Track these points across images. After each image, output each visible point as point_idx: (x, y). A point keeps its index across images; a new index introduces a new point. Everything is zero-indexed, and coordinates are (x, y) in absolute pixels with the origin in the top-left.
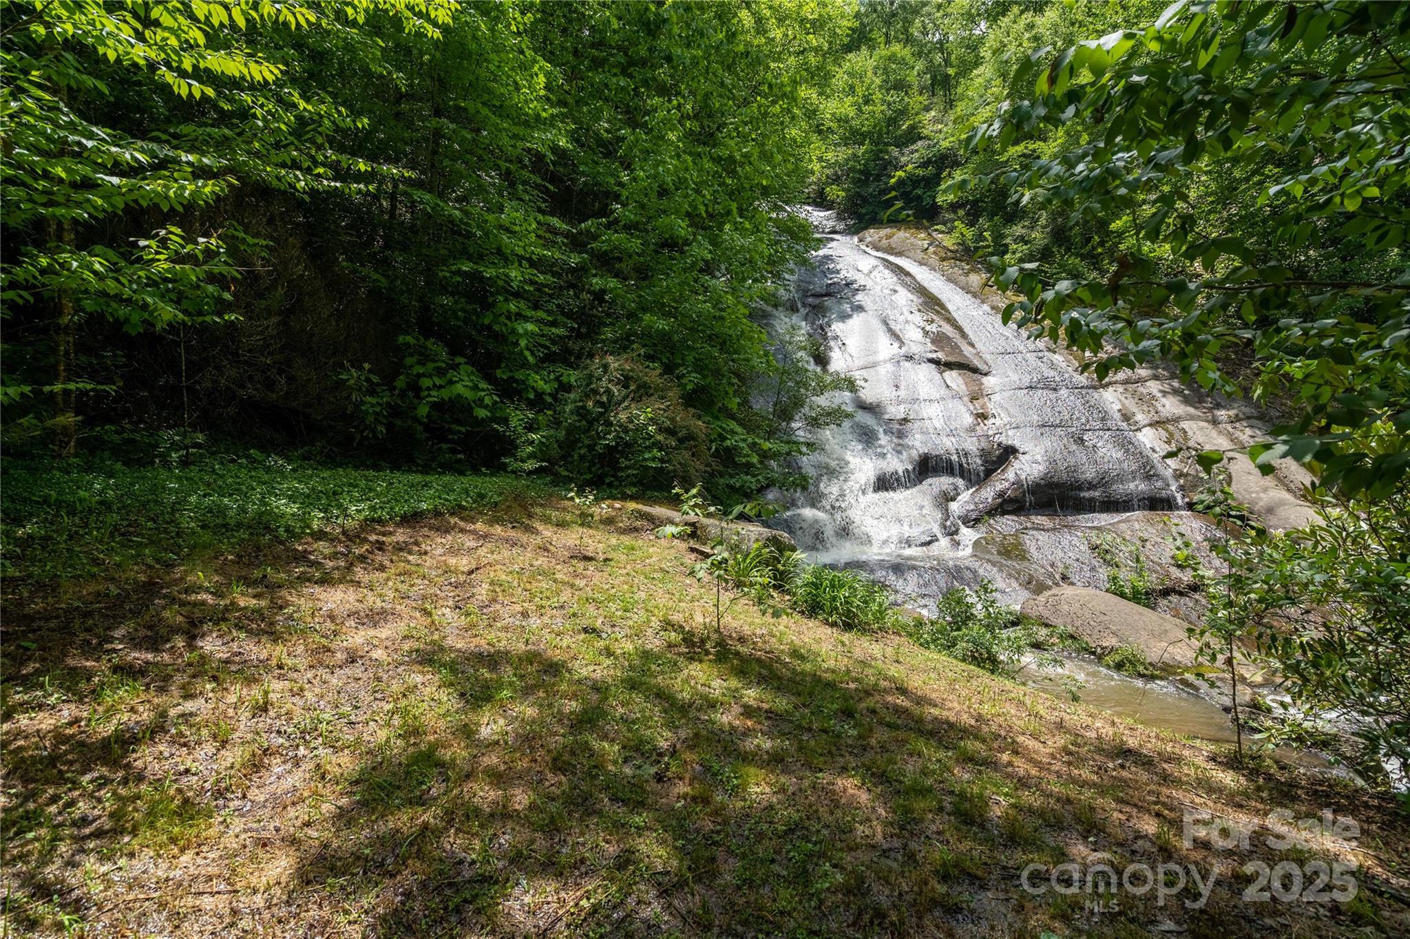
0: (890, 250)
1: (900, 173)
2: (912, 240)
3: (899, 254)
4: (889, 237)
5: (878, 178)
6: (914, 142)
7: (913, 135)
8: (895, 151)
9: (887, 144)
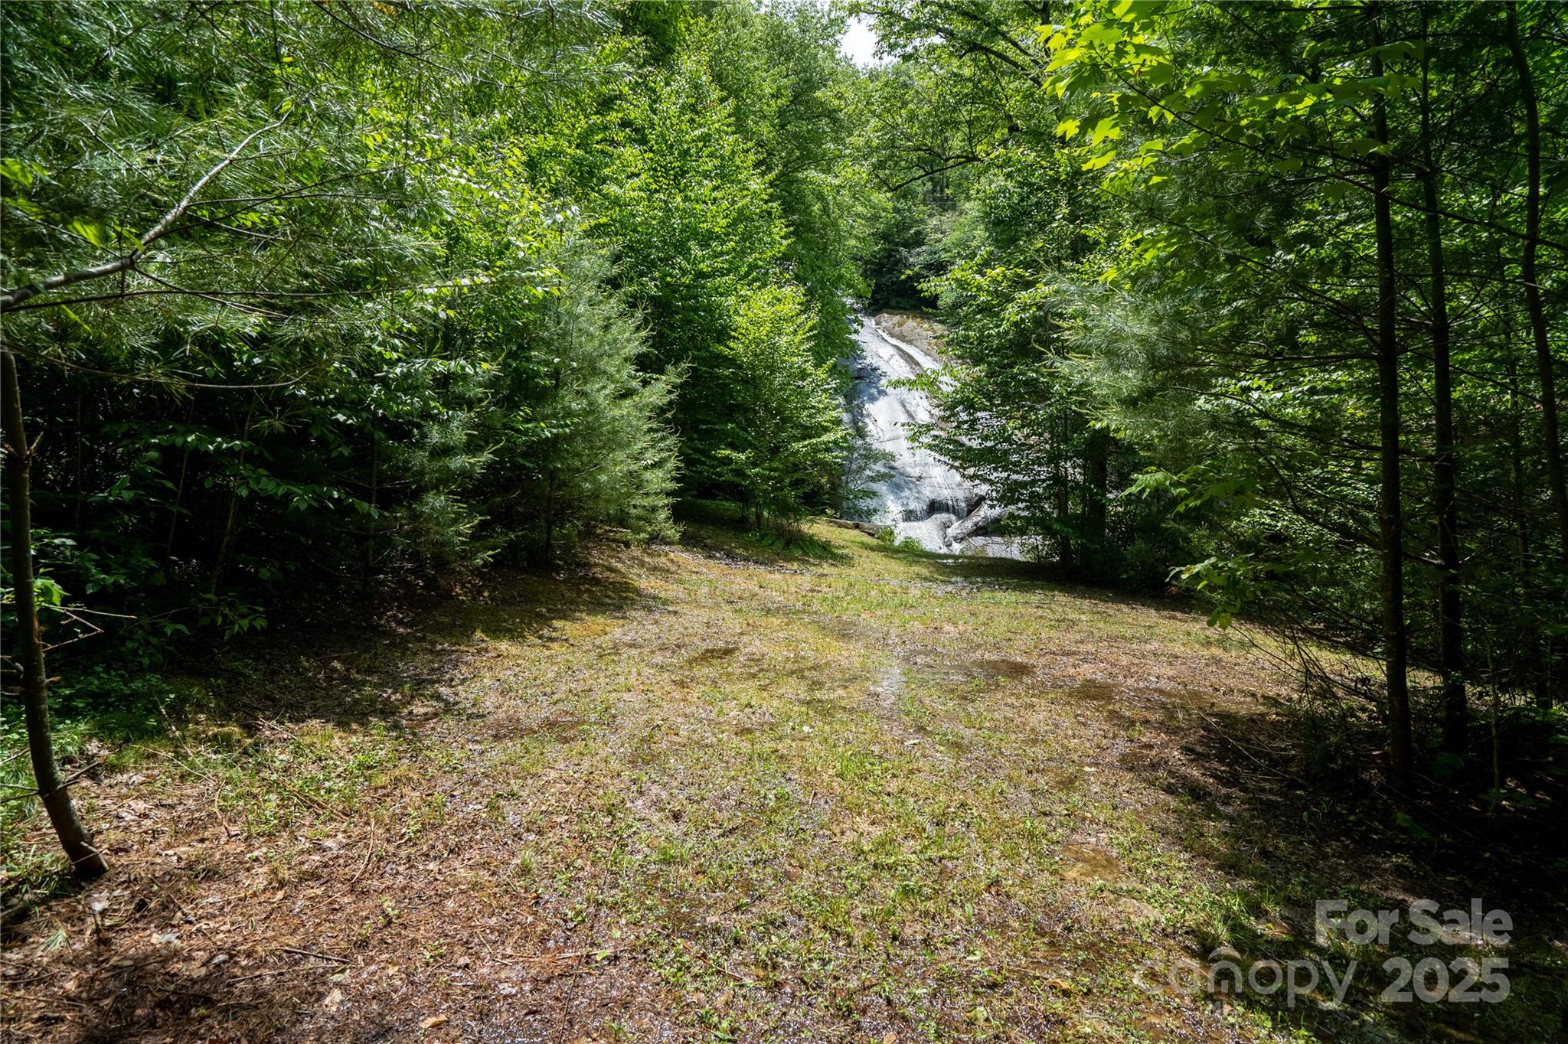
0: (902, 338)
1: (909, 272)
2: (919, 330)
3: (910, 342)
4: (901, 325)
5: (891, 271)
6: (919, 246)
7: (918, 240)
8: (904, 251)
9: (897, 244)
